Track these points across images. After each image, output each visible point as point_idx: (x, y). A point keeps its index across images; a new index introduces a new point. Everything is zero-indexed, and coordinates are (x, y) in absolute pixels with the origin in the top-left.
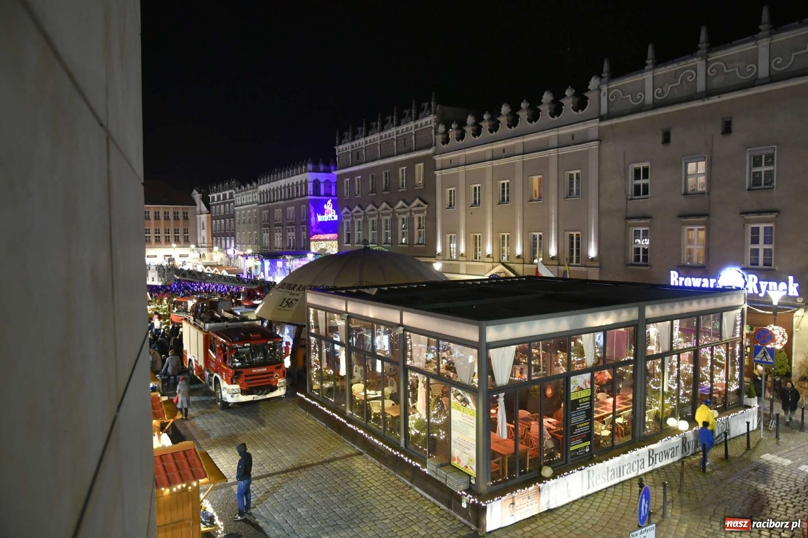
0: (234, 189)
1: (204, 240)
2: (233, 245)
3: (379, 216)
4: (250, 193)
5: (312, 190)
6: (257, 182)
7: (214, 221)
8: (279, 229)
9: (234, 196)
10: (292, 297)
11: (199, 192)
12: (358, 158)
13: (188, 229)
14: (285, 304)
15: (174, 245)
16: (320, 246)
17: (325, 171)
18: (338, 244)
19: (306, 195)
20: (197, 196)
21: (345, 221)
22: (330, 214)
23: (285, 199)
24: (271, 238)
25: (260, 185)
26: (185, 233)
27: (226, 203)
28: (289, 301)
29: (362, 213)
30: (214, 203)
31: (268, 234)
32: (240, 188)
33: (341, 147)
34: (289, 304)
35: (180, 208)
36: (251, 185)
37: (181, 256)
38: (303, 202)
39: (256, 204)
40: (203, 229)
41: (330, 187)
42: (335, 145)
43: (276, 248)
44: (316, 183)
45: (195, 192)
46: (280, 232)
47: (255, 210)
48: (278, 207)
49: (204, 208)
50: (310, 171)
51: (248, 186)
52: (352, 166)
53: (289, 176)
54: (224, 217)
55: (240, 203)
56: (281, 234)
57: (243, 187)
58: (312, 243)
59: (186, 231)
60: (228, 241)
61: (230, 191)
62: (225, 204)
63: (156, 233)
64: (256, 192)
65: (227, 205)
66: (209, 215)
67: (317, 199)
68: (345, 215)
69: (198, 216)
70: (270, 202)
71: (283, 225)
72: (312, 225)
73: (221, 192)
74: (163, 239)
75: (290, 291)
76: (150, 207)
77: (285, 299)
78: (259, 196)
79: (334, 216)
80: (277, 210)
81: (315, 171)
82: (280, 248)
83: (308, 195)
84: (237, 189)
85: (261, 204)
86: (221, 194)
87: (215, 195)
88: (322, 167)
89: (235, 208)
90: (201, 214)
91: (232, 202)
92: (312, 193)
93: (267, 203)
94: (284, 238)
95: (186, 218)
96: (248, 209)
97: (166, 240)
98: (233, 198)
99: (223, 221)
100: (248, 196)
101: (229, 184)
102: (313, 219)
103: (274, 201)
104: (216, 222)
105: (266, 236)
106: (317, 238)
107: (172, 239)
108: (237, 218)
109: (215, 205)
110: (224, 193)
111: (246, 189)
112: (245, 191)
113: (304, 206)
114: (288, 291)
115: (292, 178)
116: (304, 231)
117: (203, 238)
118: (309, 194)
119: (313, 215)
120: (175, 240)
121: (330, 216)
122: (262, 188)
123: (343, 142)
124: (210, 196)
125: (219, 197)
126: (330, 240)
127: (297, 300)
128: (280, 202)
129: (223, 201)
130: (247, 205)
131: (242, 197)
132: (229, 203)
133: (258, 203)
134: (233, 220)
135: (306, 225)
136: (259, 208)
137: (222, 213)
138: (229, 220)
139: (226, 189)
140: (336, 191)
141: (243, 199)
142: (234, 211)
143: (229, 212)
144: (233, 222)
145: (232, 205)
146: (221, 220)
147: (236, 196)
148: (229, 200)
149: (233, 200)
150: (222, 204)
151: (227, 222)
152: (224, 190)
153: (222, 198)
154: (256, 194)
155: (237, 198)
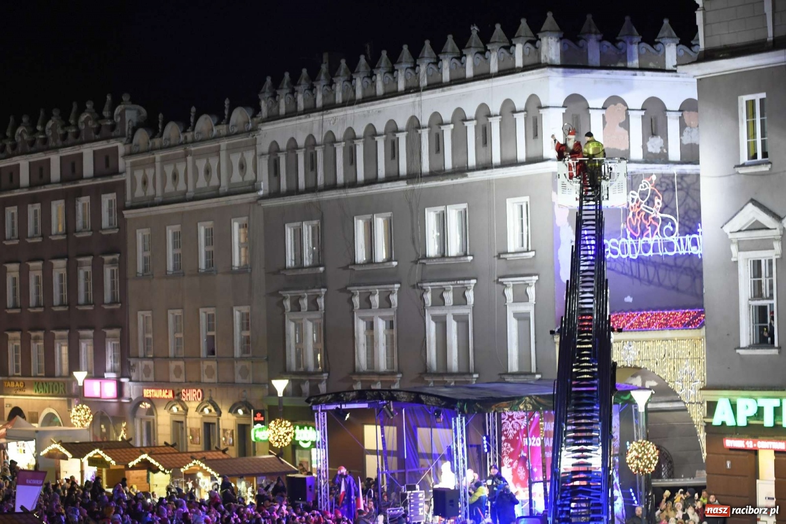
0: (125, 139)
4: (215, 152)
6: (253, 110)
7: (13, 269)
9: (122, 165)
17: (605, 66)
25: (274, 117)
30: (17, 193)
31: (317, 319)
32: (155, 133)
36: (219, 119)
39: (251, 197)
41: (626, 125)
44: (576, 111)
47: (241, 221)
48: (370, 207)
50: (551, 66)
51: (206, 123)
54: (68, 250)
55: (153, 192)
60: (86, 348)
61: (101, 146)
62: (70, 198)
64: (249, 146)
65: (85, 200)
70: (329, 187)
73: (56, 149)
78: (264, 166)
80: (367, 218)
81: (568, 63)
83: (542, 159)
84: (141, 136)
85: (274, 193)
86: (55, 159)
87: (24, 163)
88: (593, 49)
89: (127, 214)
91: (108, 188)
93: (311, 188)
98: (116, 172)
99: (60, 266)
100: (201, 164)
103: (350, 183)
108: (138, 255)
109: (20, 202)
110: (68, 152)
111: (190, 136)
112: (183, 142)
115: (457, 91)
122: (283, 131)
125: (40, 172)
129: (64, 187)
130: (194, 199)
131: (169, 170)
132: (96, 193)
133: (261, 193)
134: (113, 262)
135: (536, 278)
136: (267, 212)
137: (56, 235)
138: (93, 260)
139: (79, 139)
140: (645, 140)
141: (175, 177)
142: (122, 223)
143: (91, 230)
144: (113, 268)
145: (107, 199)
146: (50, 261)
147: (134, 166)
148: (93, 181)
149: (116, 178)
150: (56, 195)
151: (80, 269)
152: (65, 141)
153: (55, 173)
154: (249, 156)
155: (139, 175)
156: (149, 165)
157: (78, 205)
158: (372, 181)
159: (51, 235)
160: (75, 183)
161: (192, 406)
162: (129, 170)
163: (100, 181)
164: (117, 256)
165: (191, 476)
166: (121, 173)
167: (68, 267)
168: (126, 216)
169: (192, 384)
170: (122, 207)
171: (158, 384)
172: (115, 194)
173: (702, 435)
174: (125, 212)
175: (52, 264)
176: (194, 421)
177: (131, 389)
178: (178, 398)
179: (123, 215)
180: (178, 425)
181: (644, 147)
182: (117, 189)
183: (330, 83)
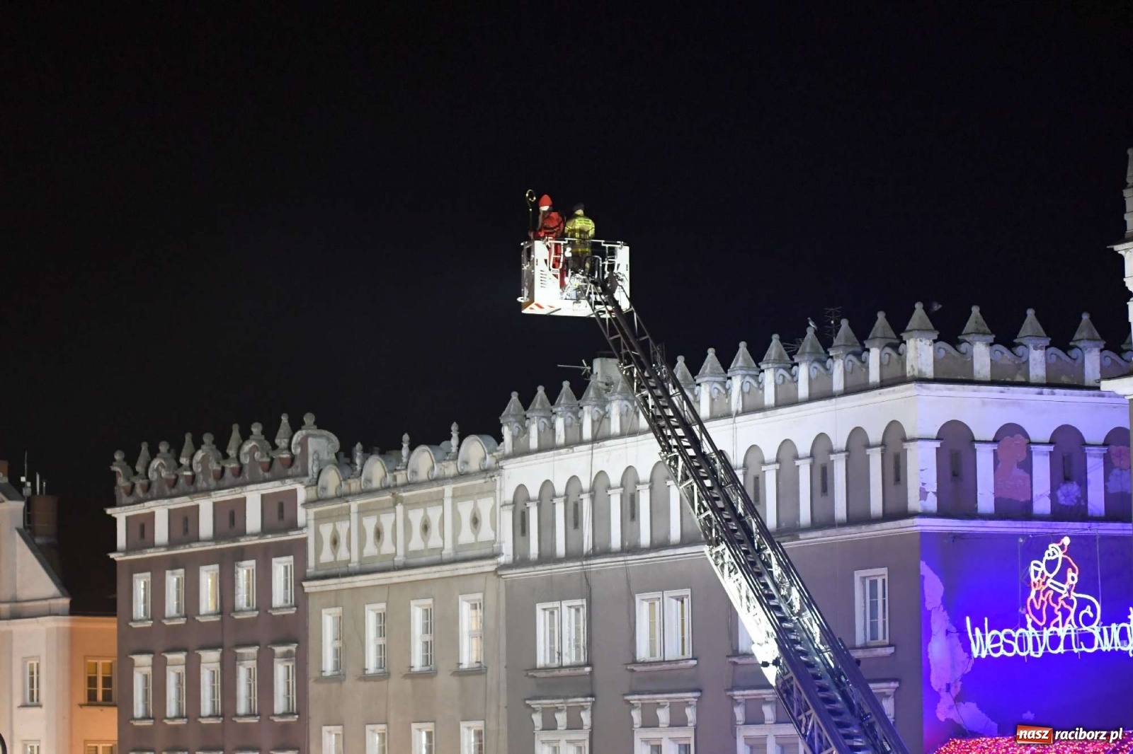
0: (308, 478)
4: (436, 501)
5: (932, 487)
6: (492, 439)
7: (143, 663)
9: (302, 515)
17: (998, 379)
19: (894, 512)
25: (521, 452)
27: (240, 554)
30: (150, 553)
32: (349, 471)
36: (443, 453)
38: (868, 555)
39: (488, 567)
40: (33, 702)
41: (1027, 466)
44: (954, 448)
47: (478, 599)
49: (37, 583)
50: (920, 379)
51: (423, 458)
54: (222, 637)
55: (346, 556)
61: (272, 488)
62: (227, 562)
64: (485, 492)
65: (251, 564)
66: (105, 626)
67: (956, 537)
70: (601, 552)
72: (936, 683)
73: (207, 492)
78: (507, 518)
80: (654, 597)
81: (947, 374)
83: (906, 514)
84: (332, 478)
85: (522, 562)
86: (206, 507)
87: (160, 511)
88: (981, 355)
89: (309, 586)
90: (8, 616)
91: (282, 549)
92: (932, 503)
93: (576, 556)
96: (415, 587)
98: (294, 526)
99: (210, 660)
100: (416, 516)
102: (938, 648)
103: (630, 549)
108: (325, 646)
109: (154, 567)
110: (225, 496)
111: (400, 476)
112: (390, 485)
118: (914, 503)
119: (939, 623)
122: (534, 471)
124: (120, 515)
125: (184, 525)
129: (218, 547)
130: (405, 567)
131: (370, 523)
132: (264, 556)
133: (502, 560)
134: (287, 656)
135: (897, 685)
136: (510, 586)
137: (205, 615)
138: (259, 652)
139: (241, 477)
140: (1054, 488)
141: (378, 534)
142: (301, 599)
143: (257, 609)
144: (287, 664)
145: (281, 568)
146: (197, 652)
147: (320, 518)
148: (260, 539)
149: (294, 535)
150: (207, 558)
151: (240, 665)
152: (220, 480)
153: (206, 526)
154: (485, 506)
155: (326, 530)
156: (346, 515)
157: (238, 572)
158: (660, 544)
159: (198, 615)
160: (234, 542)
162: (312, 523)
163: (270, 539)
164: (293, 647)
166: (301, 529)
167: (222, 662)
168: (306, 590)
170: (300, 576)
172: (291, 558)
174: (305, 584)
175: (199, 657)
179: (303, 587)
181: (1053, 496)
182: (297, 549)
183: (603, 403)
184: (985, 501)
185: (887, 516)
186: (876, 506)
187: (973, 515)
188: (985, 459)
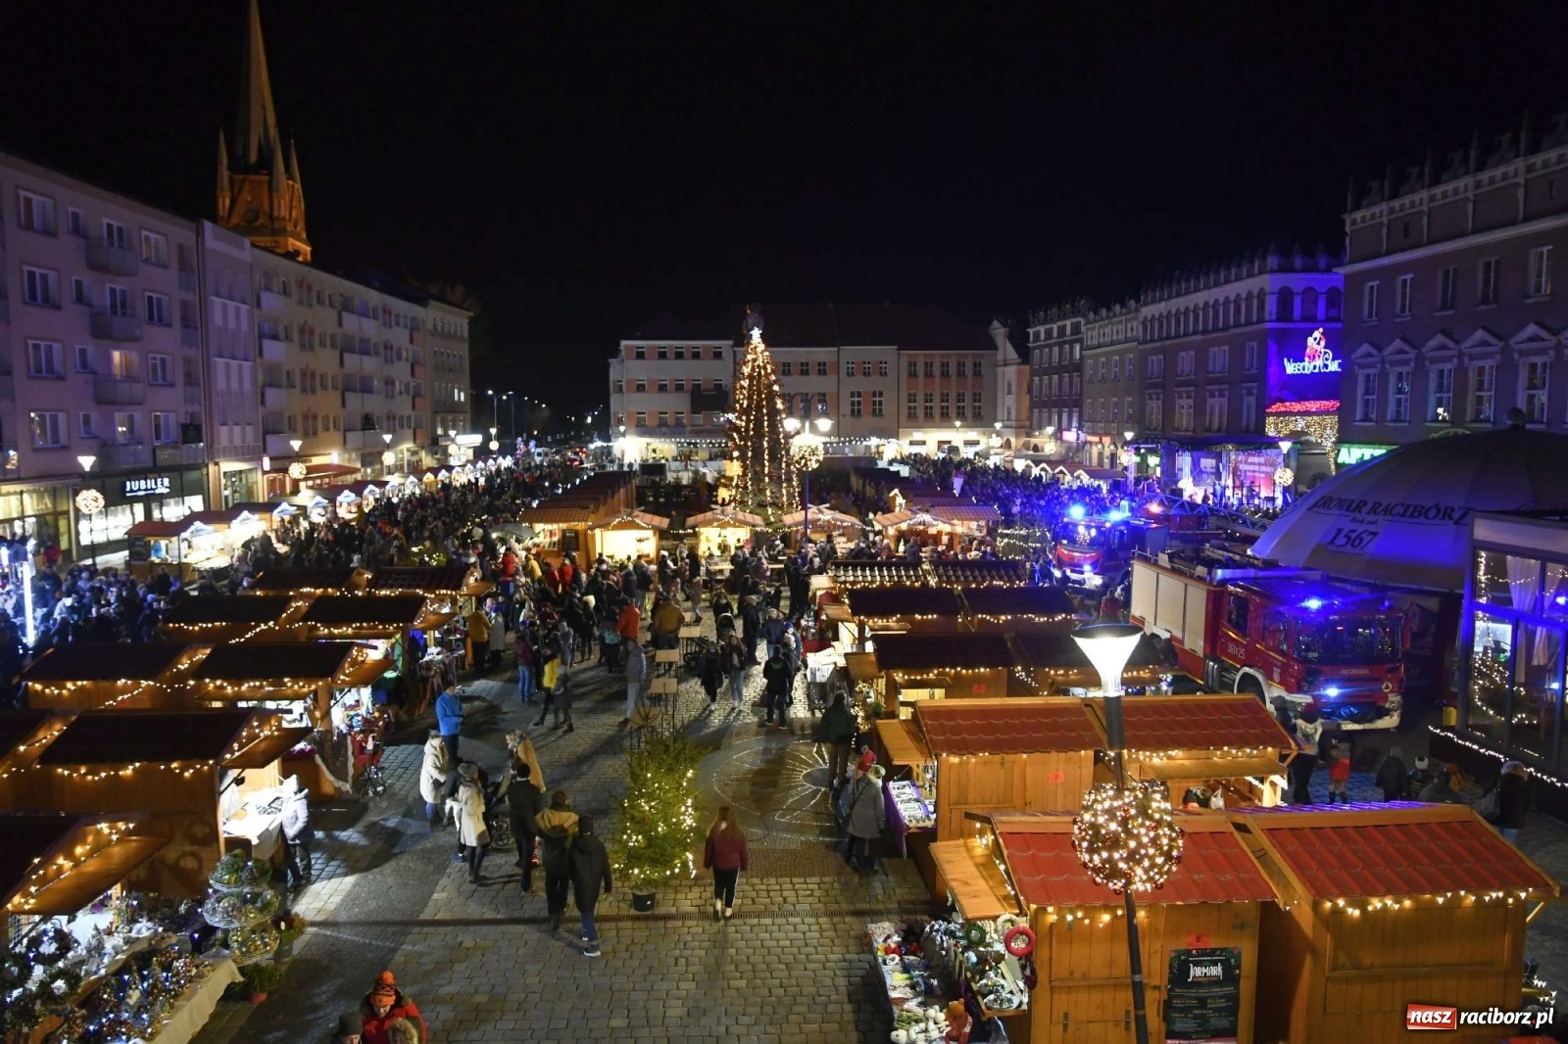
0: (1084, 316)
1: (1009, 414)
2: (1075, 424)
3: (1461, 361)
4: (1120, 322)
5: (1275, 311)
6: (1138, 301)
7: (1036, 379)
8: (1187, 392)
9: (1083, 329)
10: (1360, 528)
11: (1005, 325)
12: (1406, 234)
13: (980, 394)
14: (1341, 540)
15: (958, 423)
16: (1291, 426)
17: (1305, 270)
18: (1339, 422)
19: (1261, 321)
20: (999, 331)
21: (1361, 374)
22: (1318, 357)
23: (1205, 332)
24: (1168, 412)
25: (1146, 304)
26: (975, 401)
27: (1065, 342)
28: (1353, 536)
29: (1412, 354)
30: (1039, 343)
31: (1160, 403)
32: (1096, 313)
33: (1358, 215)
34: (1354, 540)
35: (969, 356)
36: (1123, 305)
37: (967, 443)
38: (1251, 337)
39: (1135, 344)
40: (1009, 393)
41: (1315, 303)
42: (1345, 212)
43: (1178, 430)
44: (1285, 297)
45: (996, 324)
46: (1189, 397)
47: (1131, 356)
48: (1185, 348)
49: (1012, 354)
50: (1272, 271)
51: (1117, 308)
52: (1389, 253)
53: (1216, 285)
54: (1059, 370)
55: (1095, 342)
56: (1191, 402)
57: (1104, 312)
58: (1270, 420)
59: (977, 398)
60: (1065, 417)
61: (1074, 320)
62: (1061, 345)
63: (926, 401)
64: (1135, 319)
65: (1067, 346)
66: (1027, 368)
67: (1285, 329)
68: (1360, 361)
69: (1000, 370)
70: (1169, 338)
71: (1201, 384)
72: (1272, 382)
73: (1055, 322)
74: (937, 412)
75: (1352, 515)
76: (917, 355)
77: (1340, 531)
78: (1141, 326)
79: (1328, 363)
80: (1183, 354)
81: (1283, 269)
82: (1186, 430)
83: (1264, 321)
84: (1091, 315)
85: (1145, 342)
86: (1055, 327)
87: (1042, 329)
88: (1298, 262)
89: (1084, 353)
90: (1005, 365)
91: (1077, 341)
92: (1274, 317)
93: (1160, 339)
94: (1199, 410)
95: (977, 374)
96: (1116, 352)
97: (942, 414)
98: (1080, 333)
99: (1055, 377)
100: (1115, 328)
101: (1073, 306)
102: (1273, 370)
103: (1177, 336)
104: (1041, 381)
105: (1155, 407)
106: (1283, 409)
107: (953, 412)
108: (1088, 372)
109: (1040, 347)
110: (1060, 323)
111: (1111, 314)
112: (1108, 317)
113: (1255, 344)
114: (1347, 513)
115: (1227, 287)
116: (1250, 393)
117: (1008, 409)
118: (1266, 318)
119: (1274, 361)
120: (958, 414)
121: (1319, 362)
122: (1149, 311)
123: (1364, 203)
124: (1031, 331)
125: (1049, 333)
126: (1318, 413)
127: (1375, 534)
128: (1194, 338)
129: (1059, 340)
130: (1111, 345)
131: (1102, 331)
132: (1071, 343)
133: (1139, 341)
134: (1077, 376)
135: (1258, 384)
136: (1141, 350)
137: (1055, 363)
138: (1069, 375)
139: (1065, 317)
140: (1327, 310)
141: (1104, 334)
142: (1082, 357)
143: (1070, 361)
144: (1077, 379)
145: (1077, 347)
146: (1052, 375)
147: (1088, 329)
148: (1071, 337)
149: (1080, 336)
150: (1055, 344)
151: (1064, 378)
152: (1060, 318)
153: (1055, 334)
154: (1135, 324)
155: (1089, 334)
156: (1093, 329)
157: (1064, 349)
159: (1053, 363)
160: (1063, 339)
161: (1106, 445)
162: (1085, 331)
163: (1073, 337)
164: (1079, 373)
165: (1078, 477)
166: (1082, 333)
167: (1059, 378)
169: (1106, 434)
170: (1081, 350)
171: (1093, 434)
172: (1079, 343)
173: (1333, 467)
174: (1082, 352)
175: (1052, 377)
176: (1107, 453)
177: (1083, 436)
178: (1101, 441)
180: (1101, 454)
181: (1326, 314)
182: (1080, 341)
183: (1180, 284)
184: (1297, 314)
185: (1258, 322)
186: (1255, 319)
187: (1291, 321)
188: (1297, 301)
